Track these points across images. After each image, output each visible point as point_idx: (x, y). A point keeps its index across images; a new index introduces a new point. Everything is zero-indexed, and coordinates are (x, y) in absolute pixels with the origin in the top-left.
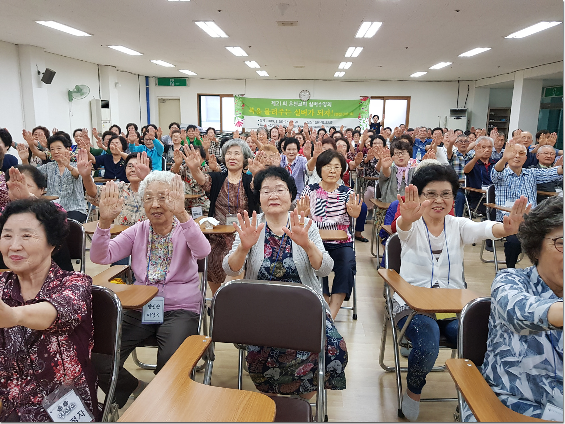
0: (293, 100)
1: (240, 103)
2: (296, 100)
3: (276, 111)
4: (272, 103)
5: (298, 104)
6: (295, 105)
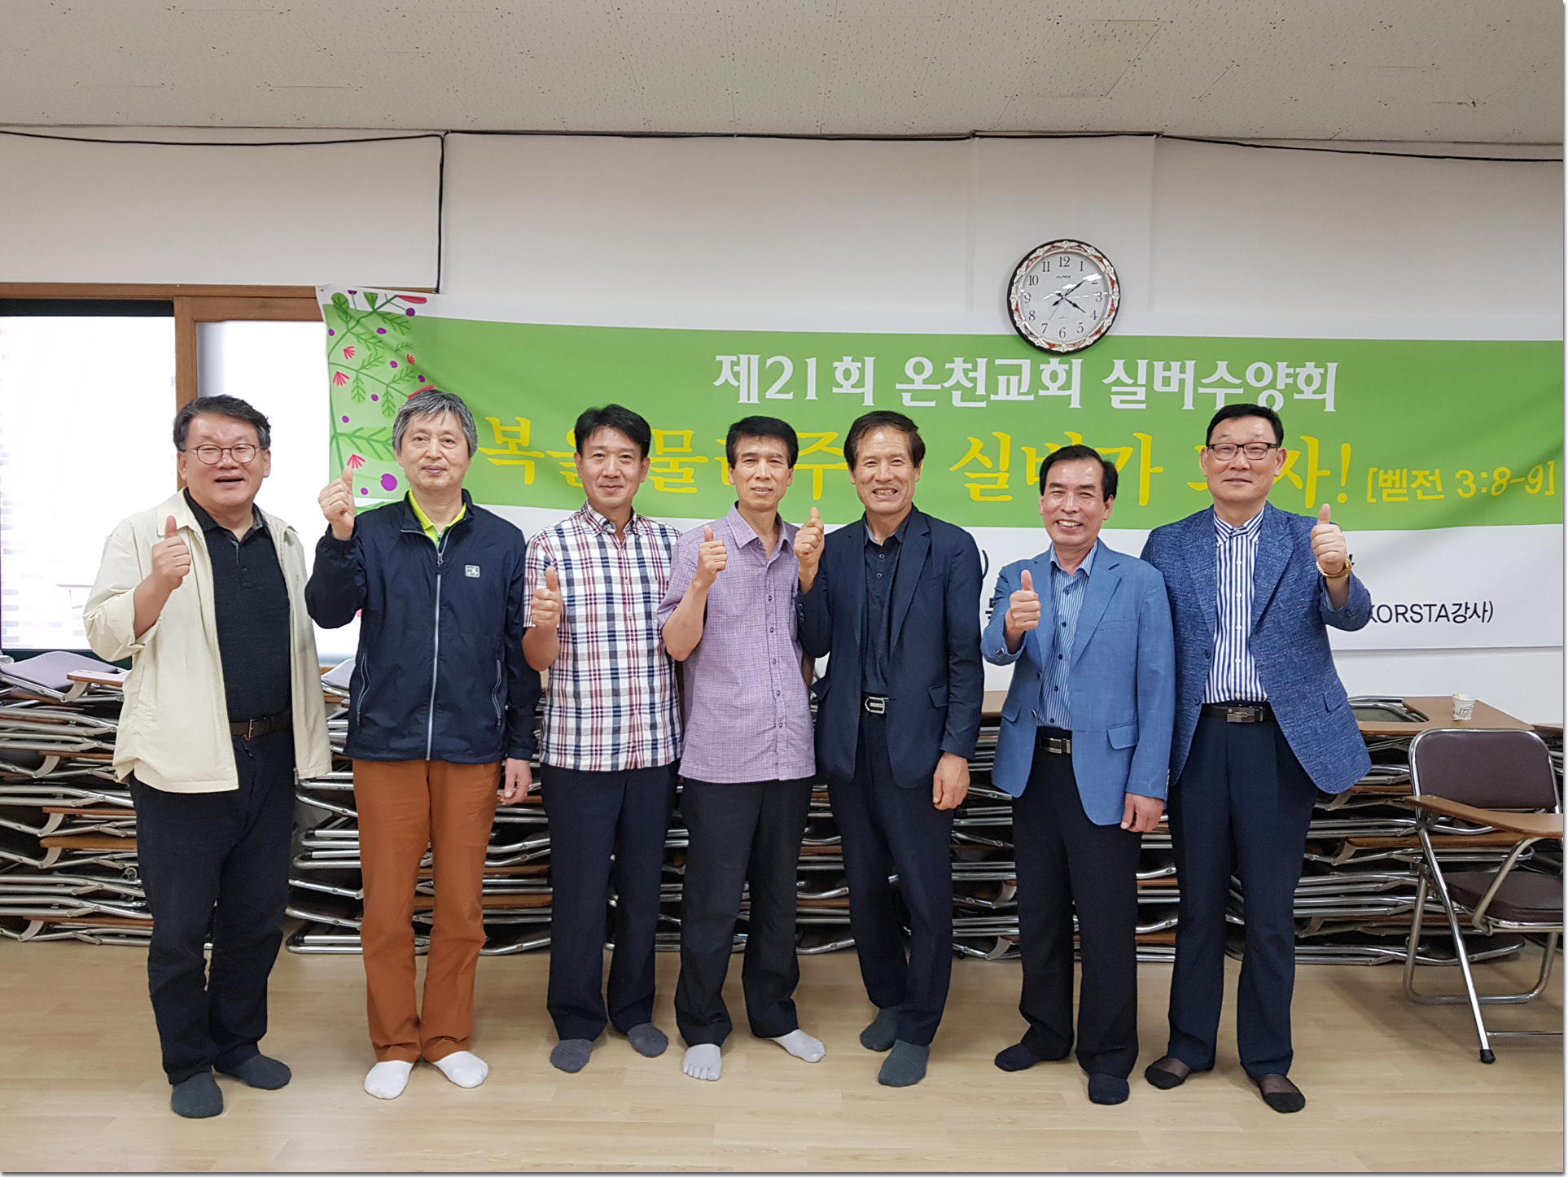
0: (941, 348)
1: (386, 373)
2: (974, 346)
4: (726, 374)
5: (992, 387)
6: (956, 395)
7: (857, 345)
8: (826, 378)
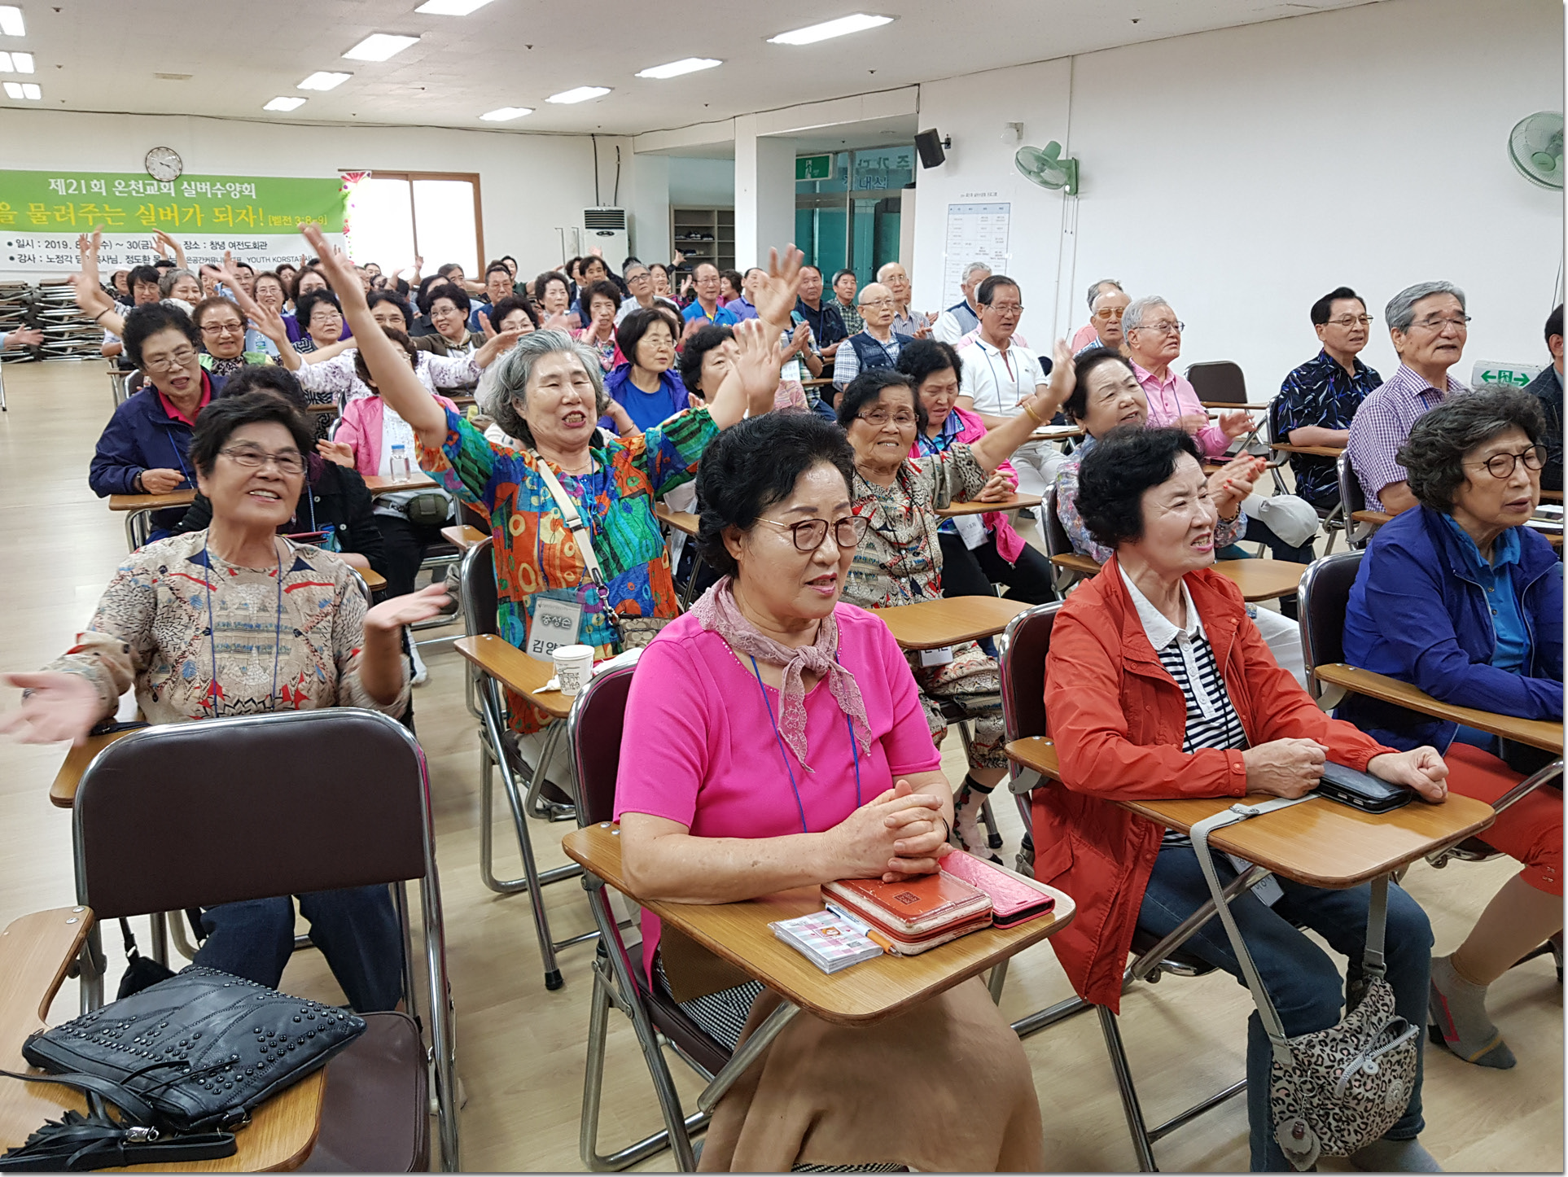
0: (126, 177)
2: (137, 177)
3: (71, 210)
4: (53, 186)
5: (145, 190)
6: (134, 193)
7: (98, 176)
8: (88, 187)
